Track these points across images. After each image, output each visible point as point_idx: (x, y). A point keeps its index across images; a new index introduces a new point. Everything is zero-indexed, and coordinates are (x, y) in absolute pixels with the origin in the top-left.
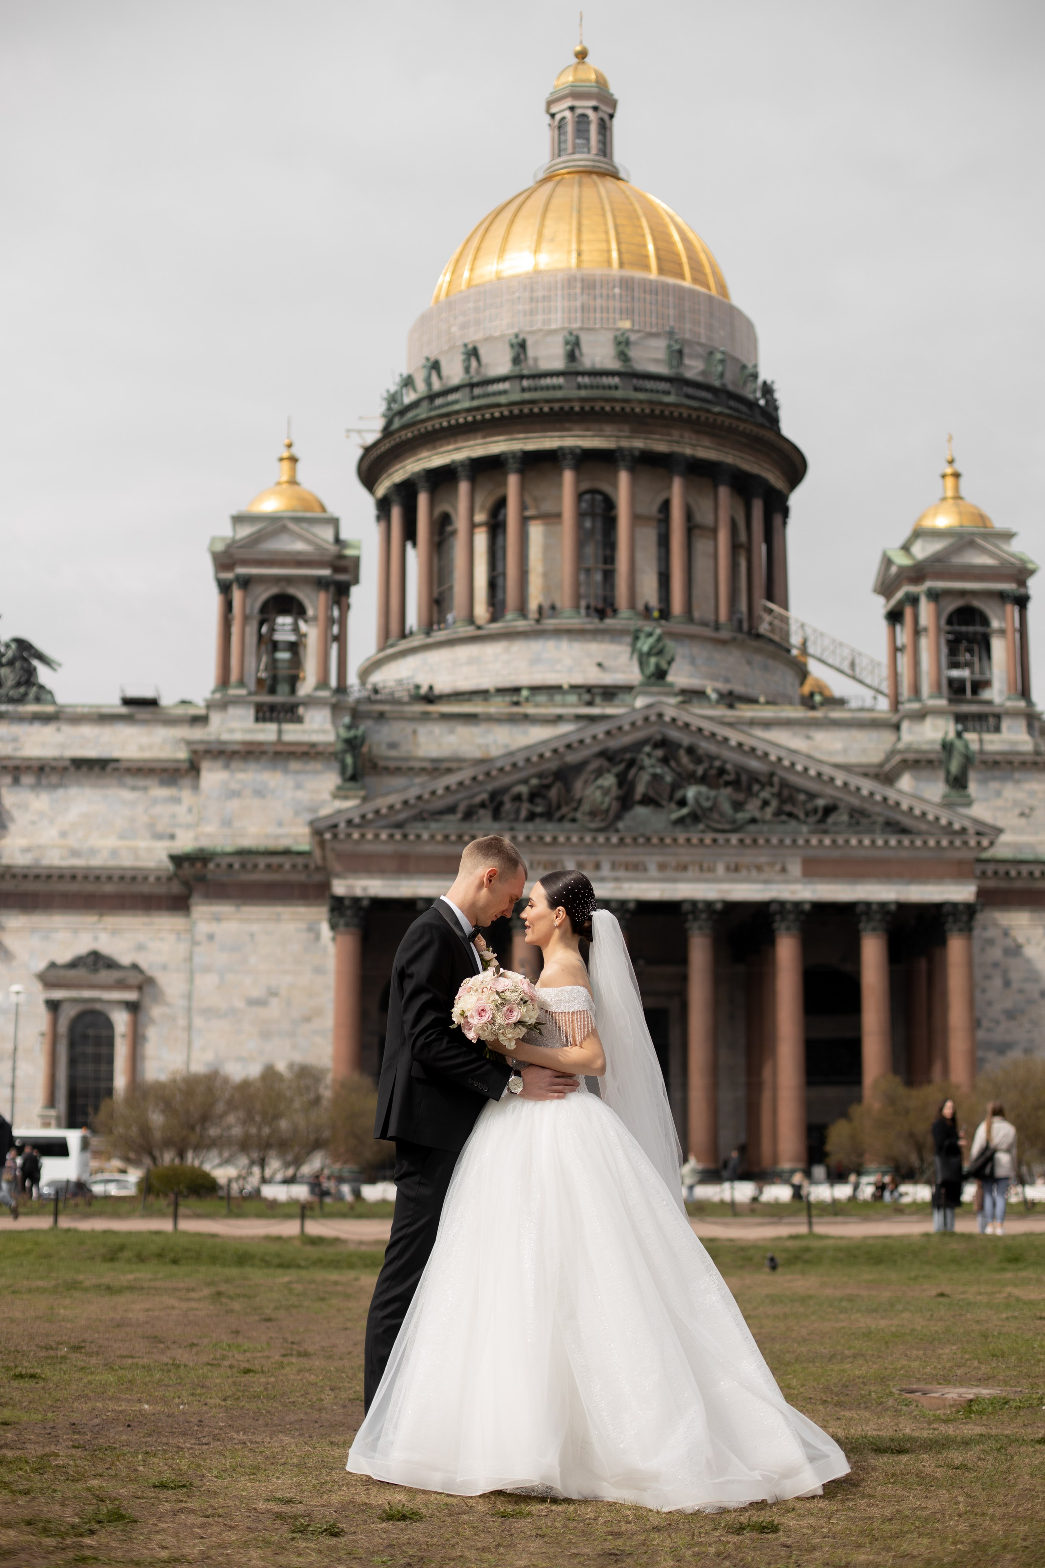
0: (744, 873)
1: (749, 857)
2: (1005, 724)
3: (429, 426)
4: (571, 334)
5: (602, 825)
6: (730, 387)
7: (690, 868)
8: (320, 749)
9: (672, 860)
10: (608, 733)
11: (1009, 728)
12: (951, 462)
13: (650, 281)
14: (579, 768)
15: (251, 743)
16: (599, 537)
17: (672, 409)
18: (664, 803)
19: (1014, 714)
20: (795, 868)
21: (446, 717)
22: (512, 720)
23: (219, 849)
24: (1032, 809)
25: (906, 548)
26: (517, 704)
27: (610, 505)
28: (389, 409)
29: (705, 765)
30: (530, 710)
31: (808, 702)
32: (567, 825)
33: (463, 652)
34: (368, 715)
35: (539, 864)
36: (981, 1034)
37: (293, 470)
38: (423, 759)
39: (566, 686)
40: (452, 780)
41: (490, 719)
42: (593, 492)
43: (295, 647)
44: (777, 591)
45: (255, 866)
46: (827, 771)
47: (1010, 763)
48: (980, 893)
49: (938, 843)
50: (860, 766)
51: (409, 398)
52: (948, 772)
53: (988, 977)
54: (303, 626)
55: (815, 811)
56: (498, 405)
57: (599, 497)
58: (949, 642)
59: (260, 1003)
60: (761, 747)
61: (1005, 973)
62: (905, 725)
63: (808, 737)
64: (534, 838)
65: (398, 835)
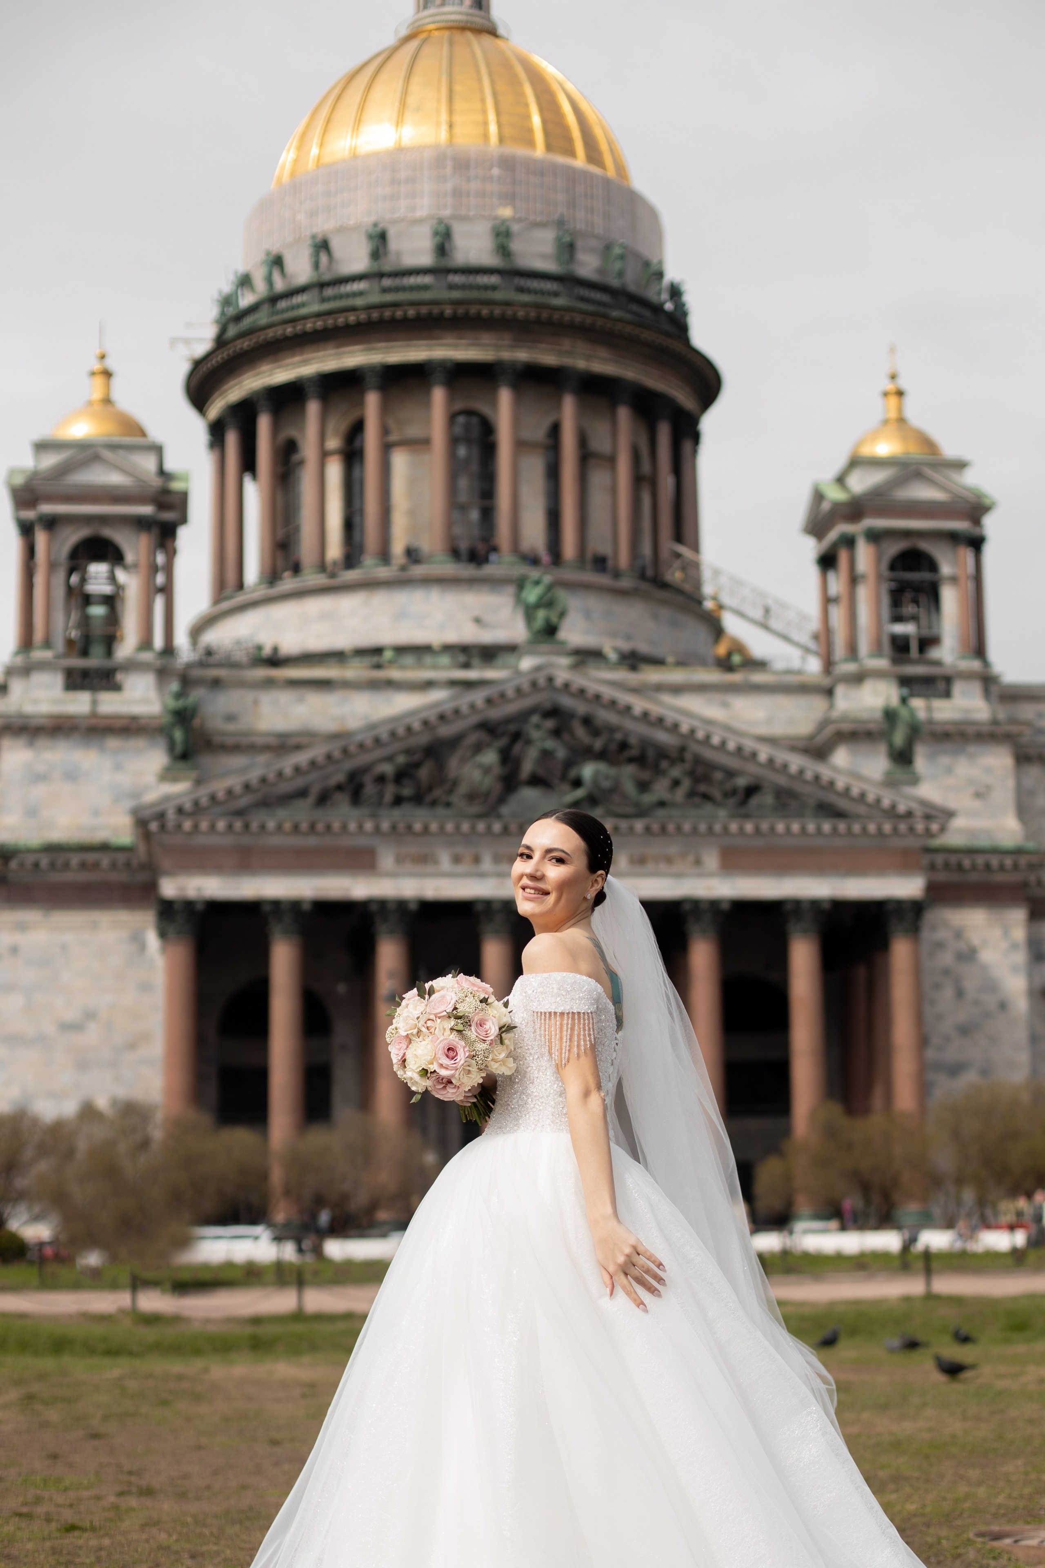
1: (657, 847)
2: (958, 688)
3: (270, 334)
4: (440, 223)
5: (482, 810)
6: (631, 288)
8: (143, 722)
10: (489, 701)
11: (962, 693)
12: (893, 377)
13: (536, 161)
14: (453, 743)
15: (59, 717)
16: (475, 467)
17: (562, 313)
18: (557, 783)
19: (968, 676)
20: (711, 860)
21: (294, 683)
22: (374, 685)
23: (22, 844)
24: (989, 788)
25: (840, 480)
26: (378, 666)
27: (488, 429)
28: (223, 313)
29: (604, 738)
30: (395, 674)
31: (725, 664)
32: (440, 811)
33: (315, 606)
34: (199, 682)
35: (406, 856)
36: (931, 1054)
37: (107, 387)
38: (266, 734)
39: (436, 646)
40: (302, 758)
41: (346, 685)
42: (469, 413)
43: (111, 601)
44: (686, 531)
46: (749, 745)
47: (963, 734)
48: (929, 887)
49: (879, 828)
50: (786, 738)
51: (246, 300)
52: (891, 745)
53: (938, 987)
54: (122, 576)
55: (734, 792)
56: (353, 309)
57: (475, 420)
58: (891, 592)
59: (75, 1027)
60: (671, 717)
61: (957, 981)
62: (840, 691)
63: (725, 705)
64: (401, 826)
65: (238, 825)
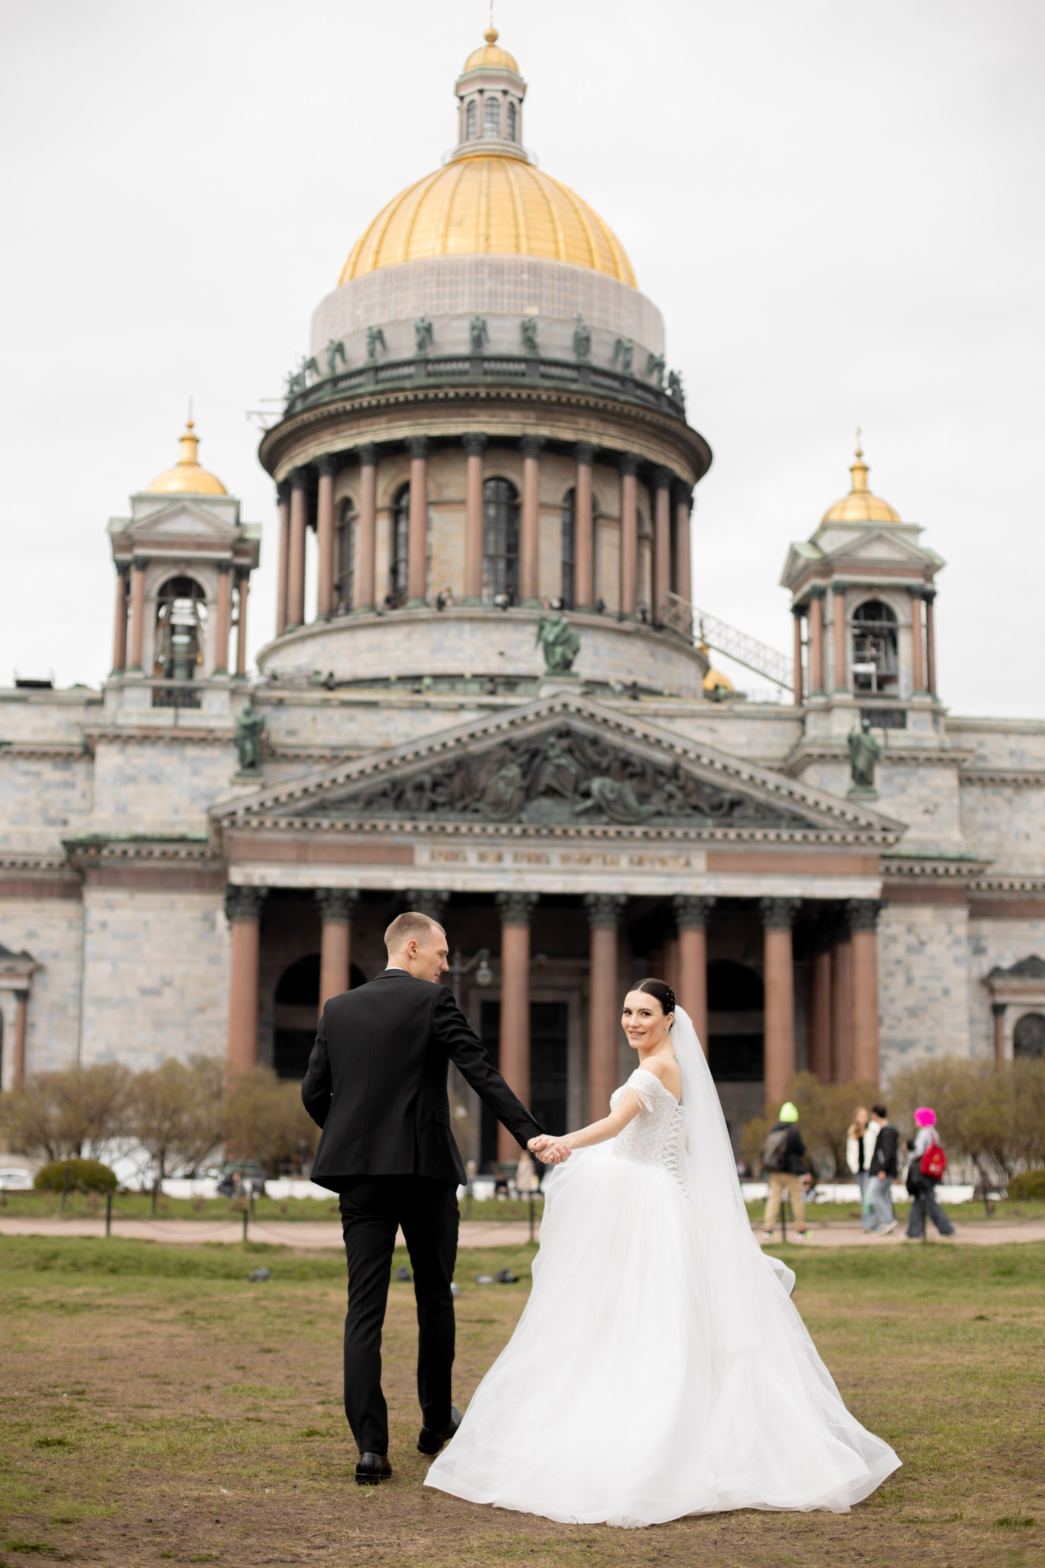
0: (647, 867)
1: (653, 850)
2: (911, 718)
3: (332, 408)
4: (477, 319)
5: (504, 815)
6: (638, 376)
7: (594, 861)
8: (218, 734)
9: (575, 853)
10: (512, 723)
11: (915, 724)
12: (859, 455)
13: (559, 267)
14: (484, 757)
15: (148, 728)
16: (503, 526)
17: (578, 397)
18: (569, 794)
19: (921, 710)
20: (699, 862)
21: (345, 704)
22: (413, 707)
23: (113, 835)
24: (936, 806)
25: (813, 542)
26: (418, 692)
27: (513, 492)
28: (291, 391)
29: (611, 757)
30: (431, 698)
31: (712, 695)
32: (469, 816)
33: (364, 638)
34: (267, 702)
35: (440, 854)
36: (883, 1032)
37: (195, 451)
38: (322, 747)
39: (468, 675)
40: (353, 768)
41: (390, 706)
42: (499, 479)
43: (192, 631)
44: (681, 583)
45: (151, 853)
46: (733, 764)
47: (915, 759)
48: (886, 889)
49: (844, 838)
50: (764, 759)
51: (312, 380)
52: (854, 768)
53: (890, 974)
54: (202, 611)
55: (720, 805)
56: (403, 390)
57: (503, 485)
58: (855, 636)
59: (154, 992)
60: (667, 739)
61: (908, 970)
62: (810, 719)
63: (712, 729)
64: (436, 828)
65: (297, 823)
